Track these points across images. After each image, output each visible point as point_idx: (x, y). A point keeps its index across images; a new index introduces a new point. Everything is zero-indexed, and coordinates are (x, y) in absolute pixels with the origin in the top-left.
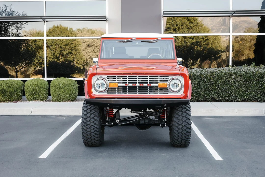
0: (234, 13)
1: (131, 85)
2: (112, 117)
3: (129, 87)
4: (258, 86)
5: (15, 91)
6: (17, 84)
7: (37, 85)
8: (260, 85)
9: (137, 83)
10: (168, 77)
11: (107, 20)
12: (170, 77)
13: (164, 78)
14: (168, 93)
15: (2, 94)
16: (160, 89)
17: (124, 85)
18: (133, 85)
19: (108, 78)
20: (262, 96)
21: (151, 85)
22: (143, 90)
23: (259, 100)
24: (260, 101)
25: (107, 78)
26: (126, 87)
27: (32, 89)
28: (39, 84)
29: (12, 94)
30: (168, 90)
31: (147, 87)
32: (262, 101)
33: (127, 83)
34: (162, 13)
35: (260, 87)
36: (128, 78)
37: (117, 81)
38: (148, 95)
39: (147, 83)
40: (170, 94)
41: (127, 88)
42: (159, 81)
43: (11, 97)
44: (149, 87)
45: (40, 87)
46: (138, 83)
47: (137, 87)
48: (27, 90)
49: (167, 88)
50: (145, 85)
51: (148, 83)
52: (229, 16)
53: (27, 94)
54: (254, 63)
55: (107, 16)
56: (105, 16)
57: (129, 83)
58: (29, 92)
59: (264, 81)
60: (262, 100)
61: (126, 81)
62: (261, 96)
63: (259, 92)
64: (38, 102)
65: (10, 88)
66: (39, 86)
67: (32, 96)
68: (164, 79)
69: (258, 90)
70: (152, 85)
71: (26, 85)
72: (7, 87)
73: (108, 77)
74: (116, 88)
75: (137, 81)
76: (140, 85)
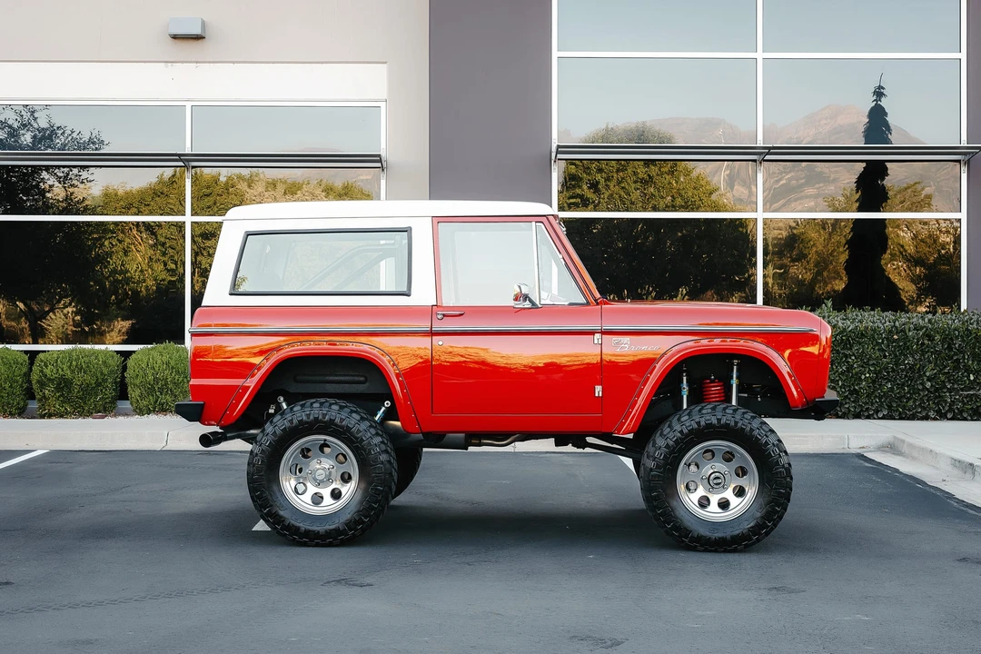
0: (768, 154)
4: (837, 371)
5: (98, 384)
6: (104, 362)
7: (168, 363)
8: (844, 368)
11: (385, 165)
15: (58, 392)
20: (849, 399)
23: (841, 411)
24: (844, 416)
27: (151, 378)
28: (172, 363)
29: (88, 391)
32: (850, 415)
34: (554, 149)
35: (842, 373)
43: (85, 403)
45: (178, 372)
48: (138, 382)
52: (755, 161)
53: (134, 393)
54: (830, 304)
55: (383, 155)
56: (379, 156)
58: (142, 385)
59: (854, 355)
60: (850, 411)
62: (848, 401)
63: (841, 387)
64: (168, 416)
65: (84, 372)
66: (173, 368)
67: (151, 398)
69: (838, 381)
71: (133, 364)
72: (73, 372)
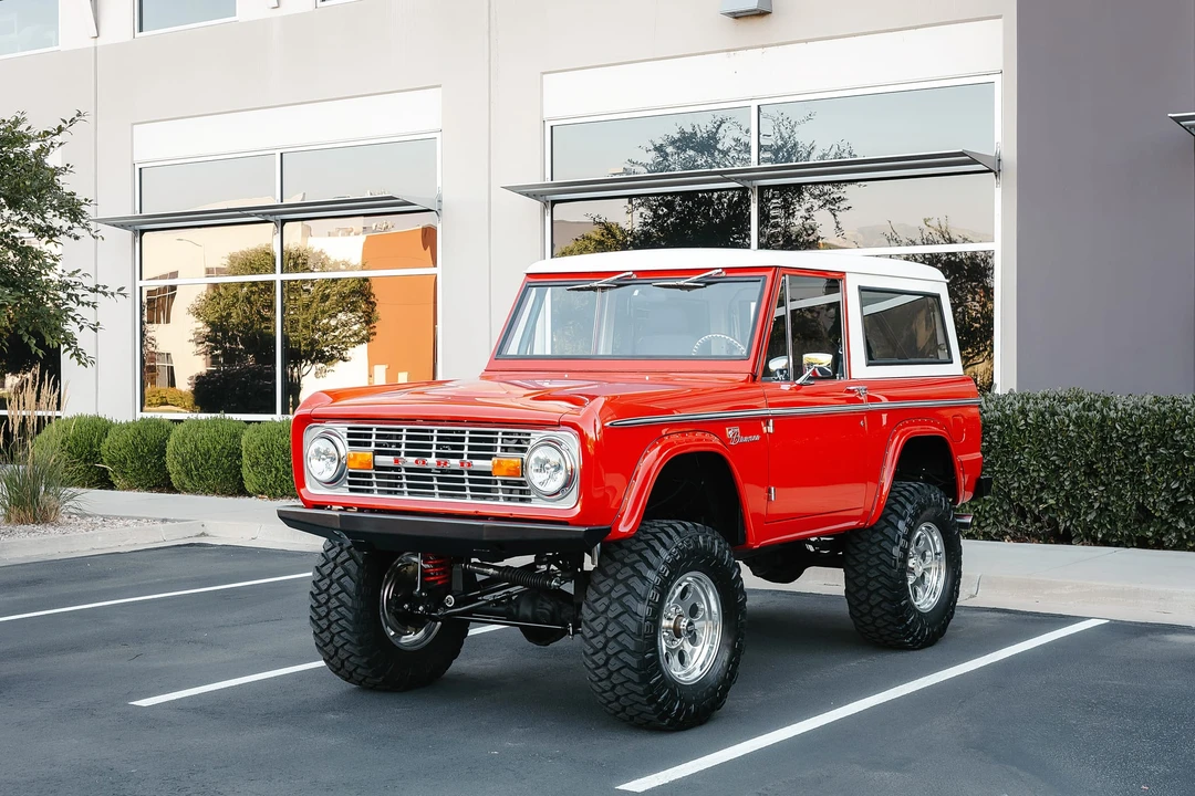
1: (411, 461)
2: (439, 583)
3: (407, 470)
9: (429, 455)
10: (529, 434)
12: (537, 436)
13: (519, 439)
14: (530, 500)
16: (503, 483)
17: (390, 460)
18: (416, 462)
19: (349, 435)
21: (472, 465)
22: (451, 482)
25: (345, 435)
26: (399, 469)
30: (527, 487)
31: (461, 472)
33: (403, 455)
36: (408, 437)
37: (373, 444)
38: (470, 503)
39: (461, 456)
40: (538, 506)
41: (403, 472)
42: (499, 449)
44: (470, 473)
46: (434, 455)
47: (429, 471)
49: (523, 479)
50: (454, 463)
51: (465, 458)
61: (400, 445)
70: (478, 464)
73: (349, 429)
74: (370, 474)
75: (431, 446)
76: (439, 463)
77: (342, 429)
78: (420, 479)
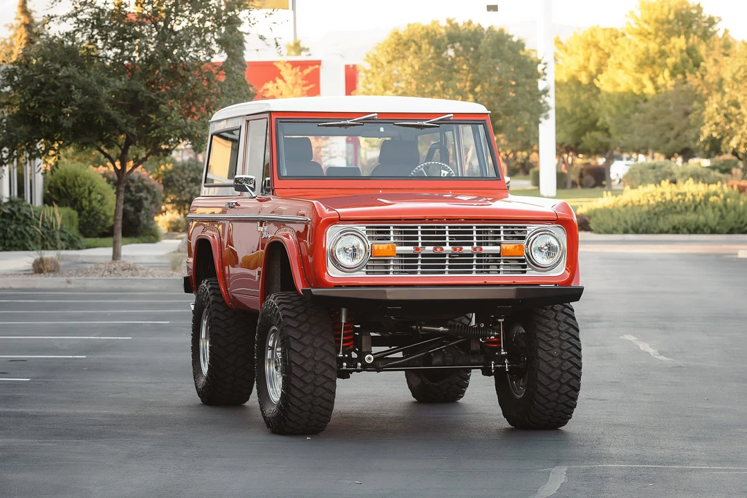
1: (429, 249)
3: (423, 255)
9: (444, 244)
10: (525, 227)
12: (531, 228)
14: (525, 272)
16: (506, 261)
17: (410, 249)
18: (435, 249)
19: (368, 232)
21: (481, 249)
22: (460, 262)
25: (365, 232)
26: (417, 256)
30: (526, 263)
31: (472, 255)
33: (420, 245)
36: (422, 232)
37: (392, 238)
38: (475, 276)
39: (472, 244)
40: (531, 274)
41: (420, 257)
42: (502, 238)
44: (478, 255)
46: (448, 244)
47: (444, 255)
49: (524, 258)
50: (467, 249)
51: (475, 245)
57: (423, 244)
61: (417, 238)
68: (513, 232)
70: (486, 249)
73: (367, 227)
74: (390, 260)
75: (445, 238)
76: (455, 250)
77: (362, 228)
78: (434, 262)
